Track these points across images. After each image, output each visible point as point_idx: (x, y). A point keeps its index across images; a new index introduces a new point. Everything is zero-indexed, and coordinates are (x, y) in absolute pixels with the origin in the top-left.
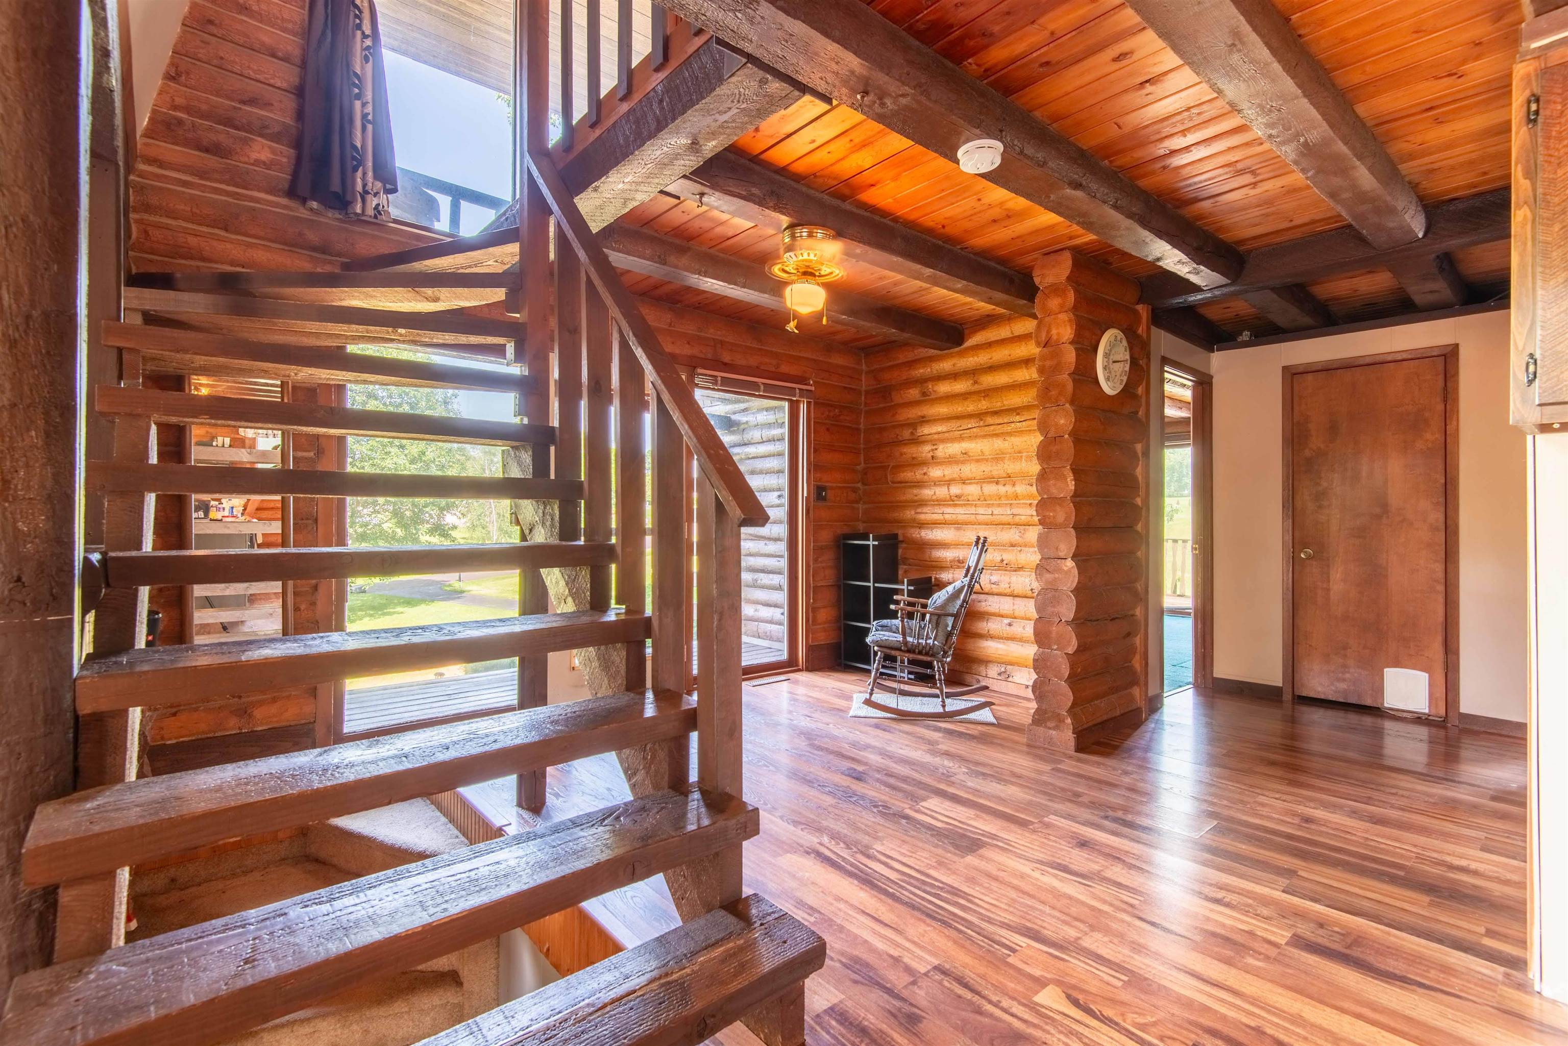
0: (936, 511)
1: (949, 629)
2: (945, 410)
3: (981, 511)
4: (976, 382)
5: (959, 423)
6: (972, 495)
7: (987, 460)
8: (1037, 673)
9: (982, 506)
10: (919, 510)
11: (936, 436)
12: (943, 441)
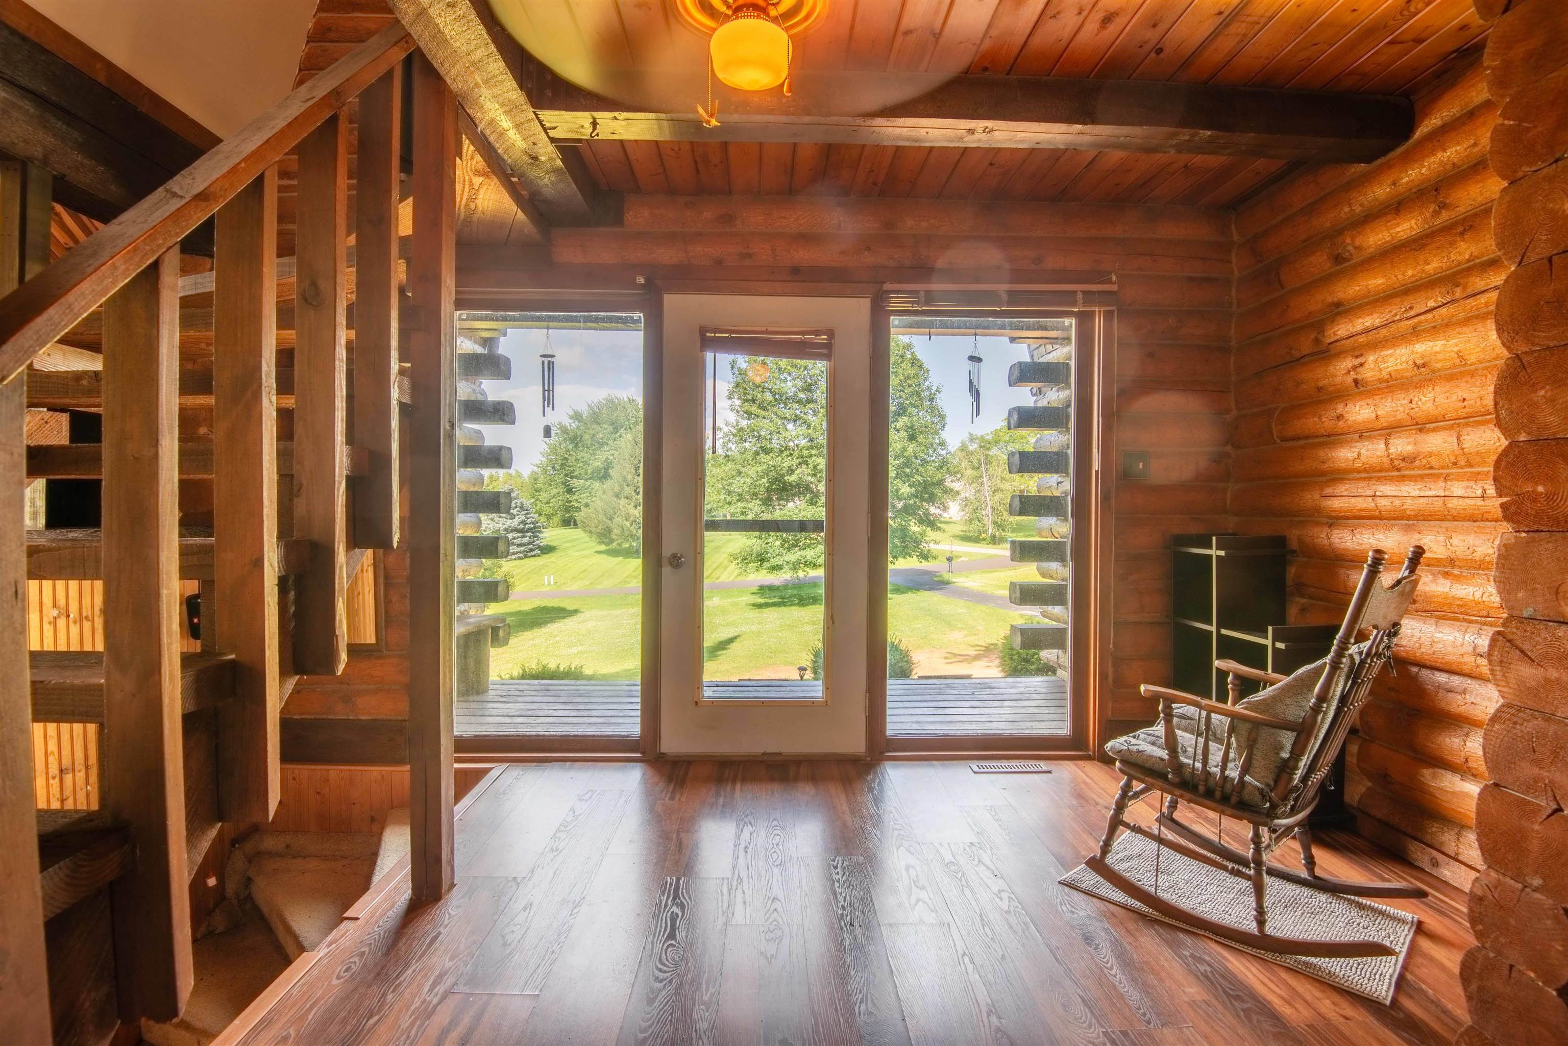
0: (1361, 491)
1: (1285, 755)
2: (1380, 281)
3: (1458, 489)
4: (1443, 206)
5: (1408, 301)
6: (1439, 455)
7: (1472, 374)
8: (1479, 935)
9: (1460, 478)
10: (1328, 491)
11: (1362, 339)
12: (1375, 346)
